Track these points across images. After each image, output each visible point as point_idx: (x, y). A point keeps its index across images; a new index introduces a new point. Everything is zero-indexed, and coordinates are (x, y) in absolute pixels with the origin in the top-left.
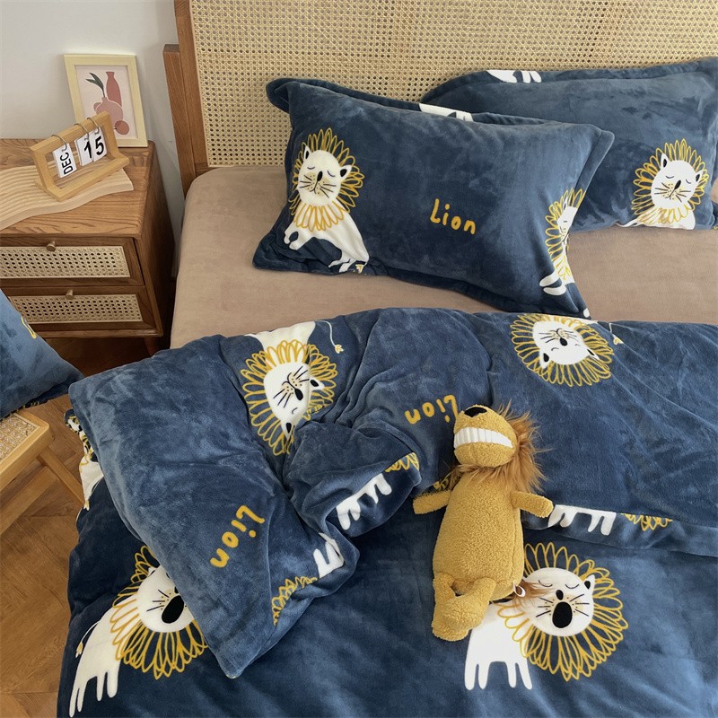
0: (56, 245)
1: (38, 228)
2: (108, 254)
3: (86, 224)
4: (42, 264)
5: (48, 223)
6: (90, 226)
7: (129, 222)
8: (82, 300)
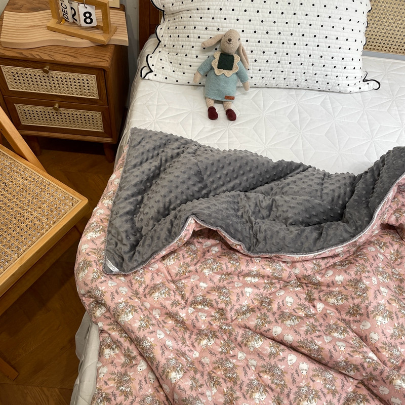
0: (50, 70)
1: (38, 55)
2: (85, 80)
3: (72, 56)
4: (39, 83)
5: (45, 52)
6: (75, 57)
7: (102, 58)
8: (64, 112)
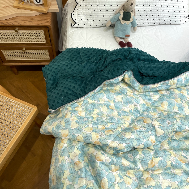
0: (18, 30)
1: (11, 23)
2: (38, 33)
3: (30, 21)
4: (13, 38)
5: (15, 21)
7: (46, 20)
8: (28, 52)
